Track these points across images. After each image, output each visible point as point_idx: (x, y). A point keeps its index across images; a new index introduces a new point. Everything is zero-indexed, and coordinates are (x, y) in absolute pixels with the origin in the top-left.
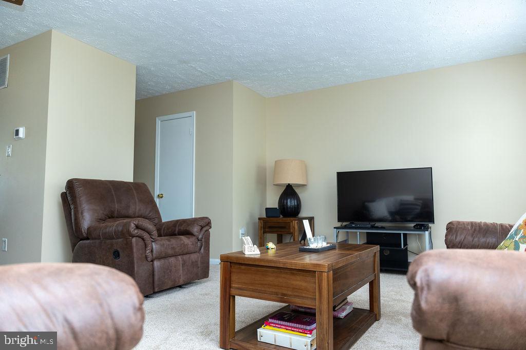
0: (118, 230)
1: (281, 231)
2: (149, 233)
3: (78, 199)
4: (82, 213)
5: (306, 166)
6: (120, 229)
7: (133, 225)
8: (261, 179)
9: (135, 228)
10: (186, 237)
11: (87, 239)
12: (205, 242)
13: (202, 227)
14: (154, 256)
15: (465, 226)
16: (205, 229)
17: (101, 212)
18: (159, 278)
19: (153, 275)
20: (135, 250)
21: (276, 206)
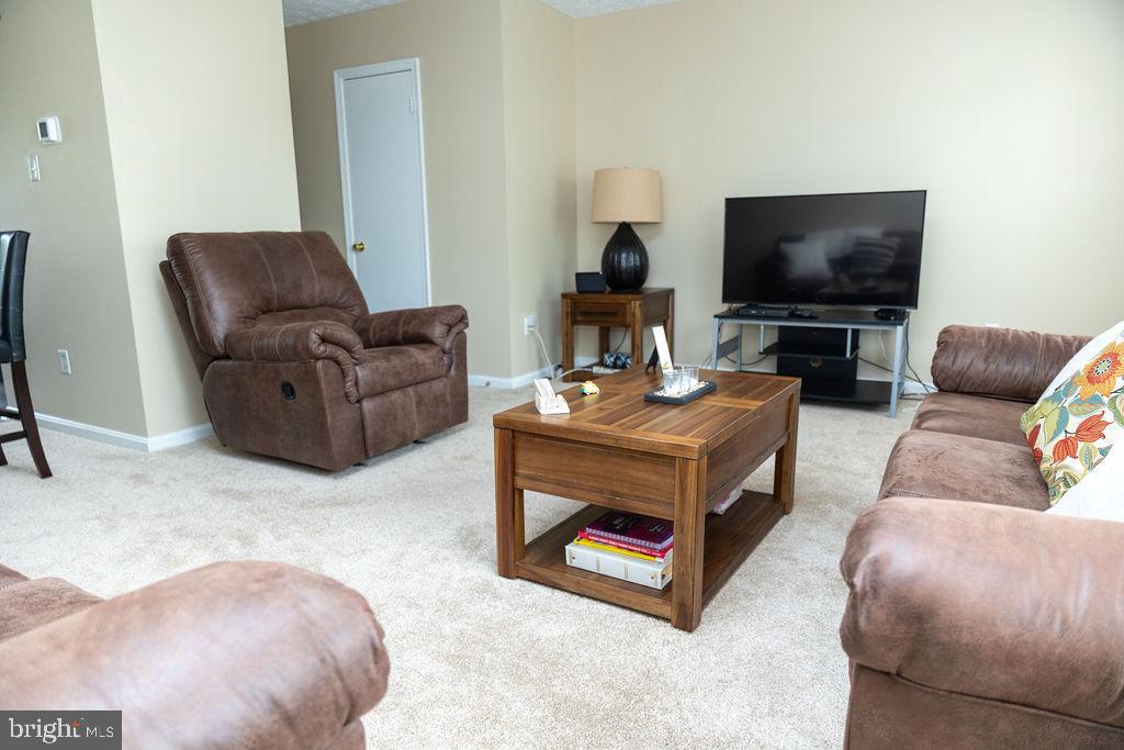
0: (286, 346)
1: (607, 322)
2: (348, 349)
3: (196, 279)
4: (209, 308)
5: (661, 181)
6: (290, 341)
7: (314, 337)
8: (566, 210)
9: (319, 341)
10: (421, 349)
11: (227, 357)
12: (458, 355)
13: (450, 327)
14: (361, 391)
15: (974, 341)
16: (455, 330)
17: (246, 302)
18: (375, 432)
19: (363, 428)
20: (323, 386)
21: (597, 268)
